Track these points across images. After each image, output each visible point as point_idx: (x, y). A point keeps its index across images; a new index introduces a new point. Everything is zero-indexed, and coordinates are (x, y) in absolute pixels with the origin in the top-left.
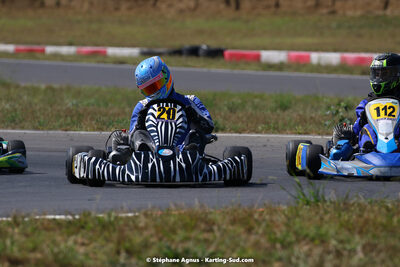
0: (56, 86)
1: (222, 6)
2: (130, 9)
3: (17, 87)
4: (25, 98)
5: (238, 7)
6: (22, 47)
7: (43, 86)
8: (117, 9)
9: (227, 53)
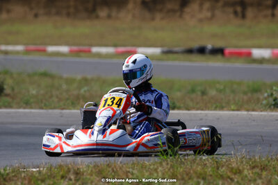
0: (89, 77)
1: (232, 16)
2: (162, 19)
3: (61, 78)
4: (64, 87)
5: (244, 16)
6: (75, 48)
7: (79, 77)
8: (153, 19)
9: (227, 51)
